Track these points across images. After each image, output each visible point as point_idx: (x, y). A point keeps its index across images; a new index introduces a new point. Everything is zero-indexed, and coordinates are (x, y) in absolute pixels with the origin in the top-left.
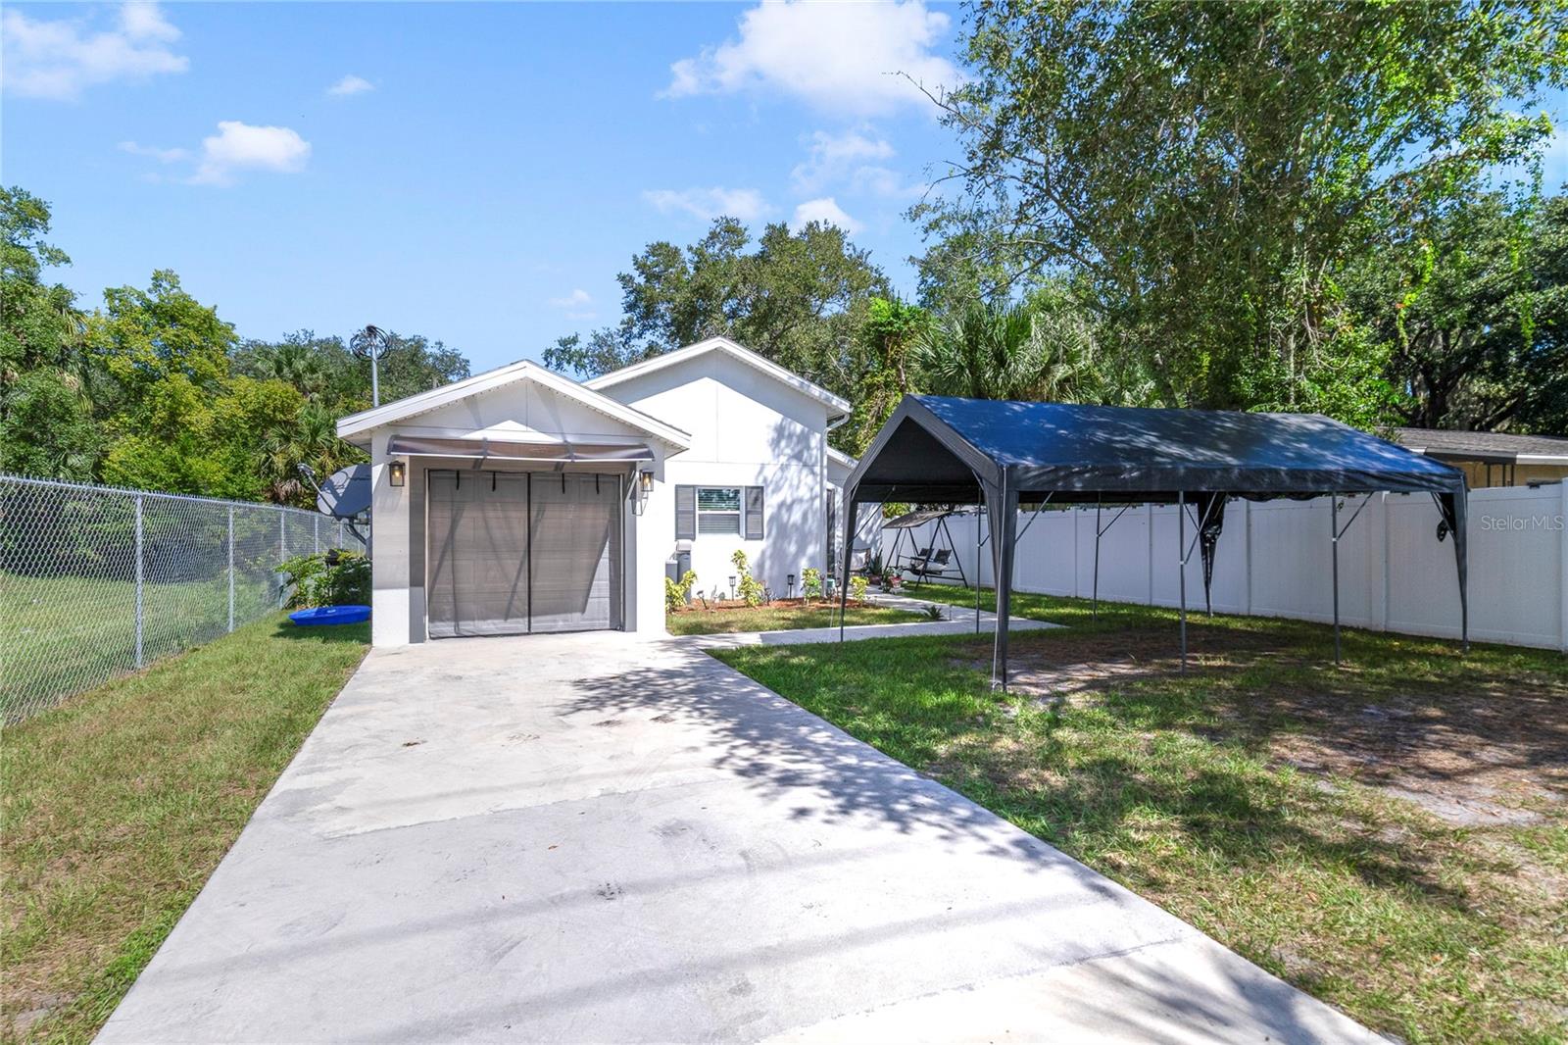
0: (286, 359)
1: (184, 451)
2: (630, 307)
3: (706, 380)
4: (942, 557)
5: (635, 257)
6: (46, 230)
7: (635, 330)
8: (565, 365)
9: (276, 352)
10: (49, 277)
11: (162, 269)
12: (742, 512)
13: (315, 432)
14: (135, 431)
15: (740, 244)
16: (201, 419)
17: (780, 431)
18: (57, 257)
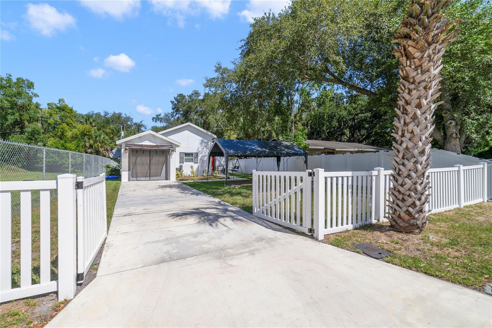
0: (88, 118)
1: (65, 142)
2: (173, 109)
3: (186, 131)
4: (238, 168)
5: (175, 97)
6: (34, 89)
7: (174, 114)
8: (157, 121)
9: (85, 117)
10: (35, 100)
11: (61, 98)
12: (194, 158)
13: (96, 137)
14: (53, 137)
15: (199, 96)
16: (69, 134)
17: (202, 141)
18: (36, 95)
